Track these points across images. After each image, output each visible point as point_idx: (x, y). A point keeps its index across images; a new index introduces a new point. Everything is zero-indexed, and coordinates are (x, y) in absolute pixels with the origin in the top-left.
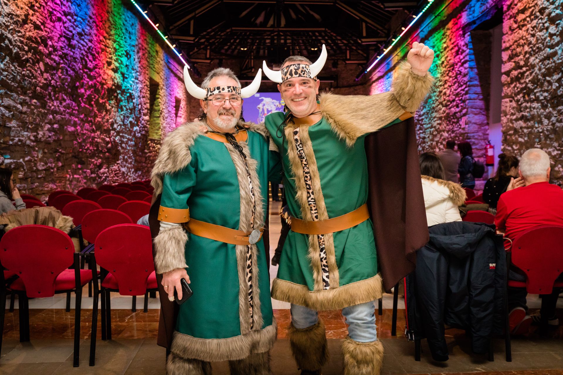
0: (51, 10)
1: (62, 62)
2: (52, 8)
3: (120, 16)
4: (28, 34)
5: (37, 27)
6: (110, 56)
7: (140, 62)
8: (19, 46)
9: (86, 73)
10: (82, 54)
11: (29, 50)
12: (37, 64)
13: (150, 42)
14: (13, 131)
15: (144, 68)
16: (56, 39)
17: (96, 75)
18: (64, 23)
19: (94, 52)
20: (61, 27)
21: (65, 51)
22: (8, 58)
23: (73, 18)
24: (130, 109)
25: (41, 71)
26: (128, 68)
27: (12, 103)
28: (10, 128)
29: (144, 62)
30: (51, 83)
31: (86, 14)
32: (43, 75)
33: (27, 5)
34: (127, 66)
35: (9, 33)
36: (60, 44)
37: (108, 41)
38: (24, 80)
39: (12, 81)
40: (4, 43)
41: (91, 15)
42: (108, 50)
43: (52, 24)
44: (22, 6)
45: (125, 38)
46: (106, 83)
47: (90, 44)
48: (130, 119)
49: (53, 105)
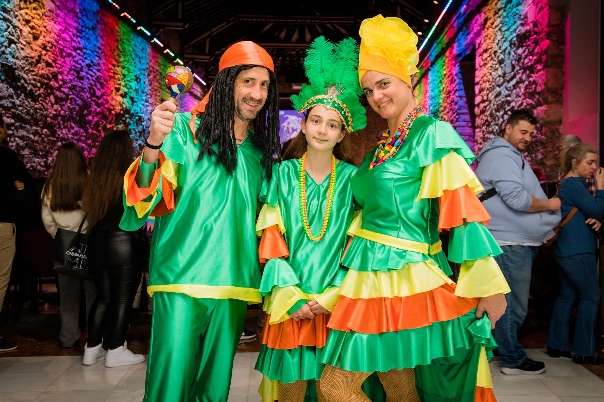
0: (61, 47)
1: (71, 93)
2: (62, 46)
3: (130, 42)
4: (40, 72)
5: (48, 65)
6: (119, 82)
7: (150, 85)
8: (32, 83)
9: (94, 101)
10: (91, 84)
11: (42, 86)
12: (48, 98)
13: (162, 63)
14: (26, 158)
15: (156, 90)
16: (65, 73)
17: (104, 102)
18: (74, 57)
19: (103, 81)
20: (70, 61)
21: (74, 83)
22: (23, 95)
23: (82, 51)
24: (139, 132)
25: (52, 103)
26: (138, 92)
27: (25, 133)
28: (23, 155)
29: (156, 84)
30: (60, 113)
31: (95, 46)
32: (53, 107)
33: (40, 47)
34: (136, 90)
35: (24, 73)
36: (70, 77)
37: (117, 68)
38: (36, 113)
39: (26, 115)
40: (20, 82)
41: (100, 46)
42: (117, 77)
43: (62, 60)
44: (36, 48)
45: (135, 63)
46: (114, 109)
47: (98, 74)
48: (140, 142)
49: (62, 133)
